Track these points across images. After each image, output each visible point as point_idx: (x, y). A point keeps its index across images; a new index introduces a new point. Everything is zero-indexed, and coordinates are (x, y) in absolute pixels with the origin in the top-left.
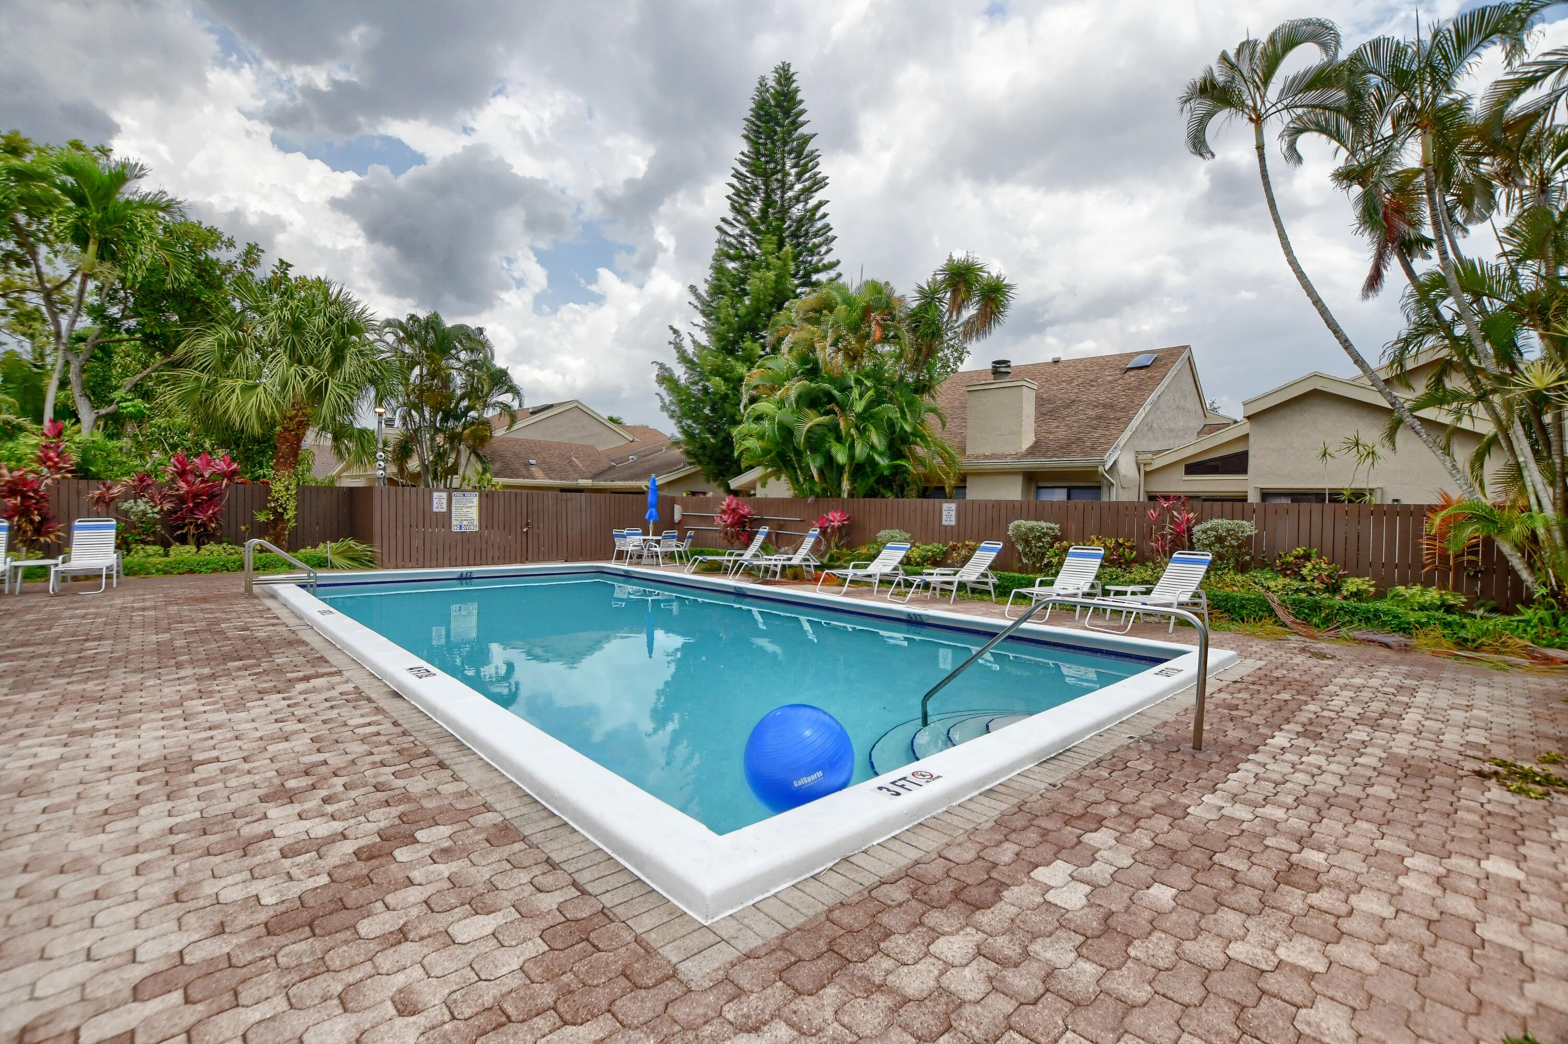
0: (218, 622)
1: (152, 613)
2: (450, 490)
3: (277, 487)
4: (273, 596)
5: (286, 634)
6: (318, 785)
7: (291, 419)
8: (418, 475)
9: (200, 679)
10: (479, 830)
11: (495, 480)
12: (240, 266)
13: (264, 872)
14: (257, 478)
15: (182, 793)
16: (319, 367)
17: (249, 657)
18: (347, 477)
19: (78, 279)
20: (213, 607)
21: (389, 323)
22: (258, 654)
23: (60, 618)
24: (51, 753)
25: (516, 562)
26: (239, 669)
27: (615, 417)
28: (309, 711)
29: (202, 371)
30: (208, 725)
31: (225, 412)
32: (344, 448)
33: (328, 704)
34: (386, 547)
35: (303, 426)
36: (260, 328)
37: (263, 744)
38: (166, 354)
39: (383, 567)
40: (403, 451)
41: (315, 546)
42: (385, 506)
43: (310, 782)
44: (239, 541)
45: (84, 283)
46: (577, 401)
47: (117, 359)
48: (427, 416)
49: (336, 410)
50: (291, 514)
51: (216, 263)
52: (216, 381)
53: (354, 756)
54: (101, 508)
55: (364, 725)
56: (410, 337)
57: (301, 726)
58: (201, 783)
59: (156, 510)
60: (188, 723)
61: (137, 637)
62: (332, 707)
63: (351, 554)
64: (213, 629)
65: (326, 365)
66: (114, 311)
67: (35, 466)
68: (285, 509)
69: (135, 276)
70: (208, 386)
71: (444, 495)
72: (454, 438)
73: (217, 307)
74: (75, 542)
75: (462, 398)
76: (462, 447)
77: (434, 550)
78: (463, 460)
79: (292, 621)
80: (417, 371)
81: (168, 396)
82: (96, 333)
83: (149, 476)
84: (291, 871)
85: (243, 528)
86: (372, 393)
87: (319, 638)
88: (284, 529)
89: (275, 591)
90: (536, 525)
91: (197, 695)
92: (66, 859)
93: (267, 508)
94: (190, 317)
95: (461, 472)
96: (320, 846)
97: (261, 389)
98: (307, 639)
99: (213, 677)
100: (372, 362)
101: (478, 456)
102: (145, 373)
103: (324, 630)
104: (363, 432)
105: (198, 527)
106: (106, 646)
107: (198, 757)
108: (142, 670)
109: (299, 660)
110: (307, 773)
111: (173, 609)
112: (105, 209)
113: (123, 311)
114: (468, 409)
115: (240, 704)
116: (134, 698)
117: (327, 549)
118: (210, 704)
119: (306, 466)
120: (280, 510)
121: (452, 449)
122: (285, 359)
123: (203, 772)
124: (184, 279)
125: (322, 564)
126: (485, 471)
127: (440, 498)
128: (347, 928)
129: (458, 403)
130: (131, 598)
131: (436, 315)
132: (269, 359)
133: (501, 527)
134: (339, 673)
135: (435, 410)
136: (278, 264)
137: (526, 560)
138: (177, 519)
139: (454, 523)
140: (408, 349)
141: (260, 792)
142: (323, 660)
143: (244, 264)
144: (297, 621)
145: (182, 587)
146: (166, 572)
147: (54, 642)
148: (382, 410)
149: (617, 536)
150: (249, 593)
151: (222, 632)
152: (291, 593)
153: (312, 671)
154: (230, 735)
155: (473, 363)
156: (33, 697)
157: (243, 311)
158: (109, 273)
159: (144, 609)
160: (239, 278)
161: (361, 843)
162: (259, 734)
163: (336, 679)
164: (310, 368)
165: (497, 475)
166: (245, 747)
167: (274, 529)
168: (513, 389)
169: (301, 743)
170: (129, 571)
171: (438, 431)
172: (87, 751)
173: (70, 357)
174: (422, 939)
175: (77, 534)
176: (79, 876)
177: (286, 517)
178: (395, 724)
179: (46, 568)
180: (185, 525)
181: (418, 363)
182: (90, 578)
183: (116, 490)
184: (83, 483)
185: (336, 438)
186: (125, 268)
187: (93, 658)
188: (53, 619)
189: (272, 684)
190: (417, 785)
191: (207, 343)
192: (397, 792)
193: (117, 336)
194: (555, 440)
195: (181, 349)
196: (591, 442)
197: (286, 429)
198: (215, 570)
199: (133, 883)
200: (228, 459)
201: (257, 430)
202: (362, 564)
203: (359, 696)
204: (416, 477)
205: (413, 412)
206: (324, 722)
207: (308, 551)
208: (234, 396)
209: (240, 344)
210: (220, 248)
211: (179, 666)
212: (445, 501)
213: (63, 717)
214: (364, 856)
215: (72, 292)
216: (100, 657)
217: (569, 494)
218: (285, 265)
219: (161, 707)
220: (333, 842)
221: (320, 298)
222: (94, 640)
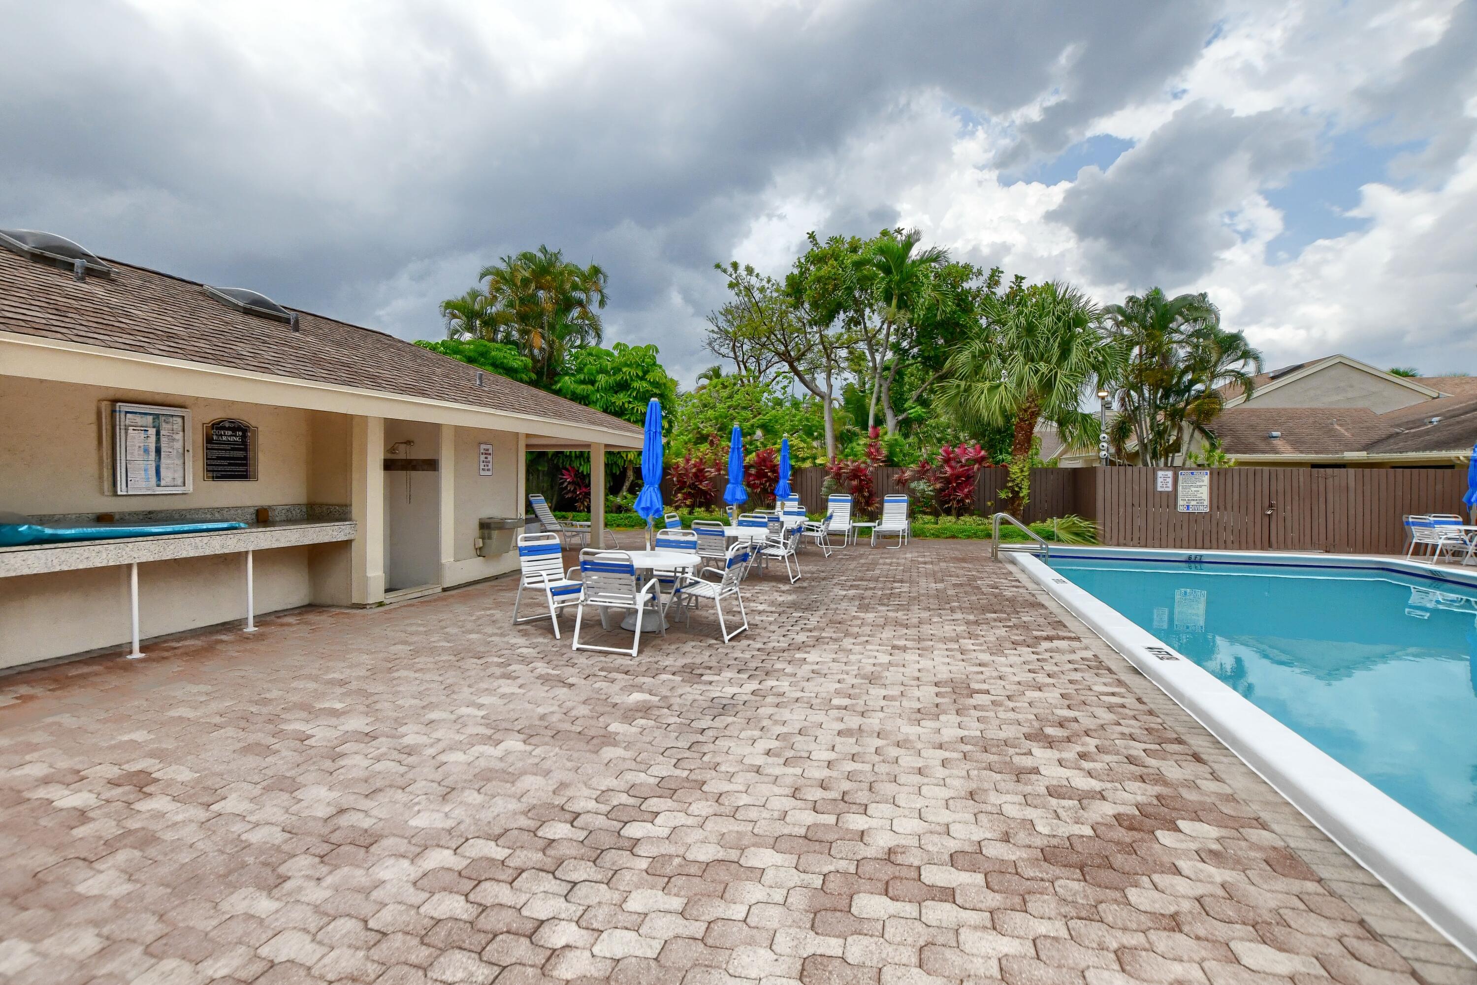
0: (975, 579)
1: (931, 566)
2: (1176, 470)
3: (1014, 469)
4: (1013, 562)
5: (1028, 597)
6: (1073, 740)
7: (1026, 411)
8: (1137, 454)
9: (968, 623)
10: (1254, 846)
11: (1228, 456)
12: (985, 289)
13: (1035, 802)
14: (997, 463)
15: (966, 712)
16: (1048, 362)
17: (1001, 611)
18: (1066, 459)
19: (885, 326)
20: (970, 566)
21: (1107, 310)
22: (1008, 610)
23: (878, 564)
24: (884, 659)
25: (1255, 548)
26: (995, 620)
27: (1402, 368)
28: (1055, 668)
29: (961, 380)
30: (978, 662)
31: (977, 411)
32: (1067, 433)
33: (1071, 666)
34: (1108, 524)
35: (1035, 415)
36: (1000, 337)
37: (1021, 688)
38: (936, 370)
39: (1104, 544)
40: (1121, 431)
41: (1044, 521)
42: (1108, 485)
43: (1066, 735)
44: (985, 514)
45: (889, 328)
46: (1341, 356)
47: (906, 379)
48: (1147, 395)
49: (1065, 399)
50: (1024, 492)
51: (968, 291)
52: (970, 386)
53: (1102, 722)
54: (899, 487)
55: (1107, 694)
56: (1129, 319)
57: (1051, 681)
58: (979, 708)
59: (930, 489)
60: (964, 657)
61: (923, 582)
62: (1076, 670)
63: (1074, 529)
64: (971, 585)
65: (1054, 360)
66: (905, 344)
67: (864, 458)
68: (1020, 488)
69: (919, 315)
70: (965, 391)
71: (1170, 474)
72: (1175, 415)
73: (971, 326)
74: (885, 511)
75: (1184, 372)
76: (1184, 423)
77: (1157, 530)
78: (1186, 437)
79: (1031, 586)
80: (1136, 351)
81: (938, 403)
82: (895, 362)
83: (928, 464)
84: (1058, 811)
85: (989, 503)
86: (1095, 378)
87: (1054, 603)
88: (1019, 505)
89: (1014, 558)
90: (1281, 506)
91: (967, 635)
92: (900, 737)
93: (1007, 488)
94: (953, 339)
95: (1184, 448)
96: (1084, 798)
97: (1002, 387)
98: (1046, 604)
99: (977, 623)
100: (1097, 349)
101: (1203, 431)
102: (924, 386)
103: (1060, 597)
104: (1085, 417)
105: (958, 502)
106: (905, 588)
107: (975, 686)
108: (929, 609)
109: (1041, 620)
110: (1061, 726)
111: (943, 565)
112: (902, 271)
113: (910, 343)
114: (1192, 383)
115: (997, 649)
116: (926, 629)
117: (1054, 524)
118: (977, 645)
119: (1034, 451)
120: (1017, 489)
121: (1173, 426)
122: (1022, 358)
123: (979, 699)
124: (948, 310)
125: (1050, 537)
126: (1213, 447)
127: (1165, 477)
128: (1116, 889)
129: (1180, 378)
130: (916, 554)
131: (1157, 291)
132: (1009, 361)
133: (1236, 508)
134: (1078, 639)
135: (1155, 387)
136: (1014, 280)
137: (1268, 545)
138: (945, 496)
139: (1180, 502)
140: (1126, 331)
141: (1026, 730)
142: (1061, 624)
143: (989, 287)
144: (1036, 587)
145: (947, 548)
146: (937, 536)
147: (877, 580)
148: (1105, 394)
149: (1414, 524)
150: (995, 558)
151: (978, 588)
152: (1026, 559)
153: (1052, 633)
154: (995, 674)
155: (1197, 334)
156: (870, 616)
157: (989, 325)
158: (903, 317)
159: (925, 563)
160: (985, 299)
161: (1121, 809)
162: (1017, 679)
163: (1075, 644)
164: (1042, 363)
165: (1228, 450)
166: (1007, 687)
167: (1012, 504)
168: (1247, 355)
169: (1052, 696)
170: (916, 534)
171: (1158, 408)
172: (903, 662)
173: (882, 382)
174: (1198, 938)
175: (886, 505)
176: (908, 753)
177: (1021, 495)
178: (1139, 700)
179: (870, 528)
180: (950, 500)
181: (1138, 343)
182: (891, 537)
183: (908, 474)
184: (890, 469)
185: (1061, 423)
186: (913, 311)
187: (899, 594)
188: (874, 565)
189: (1022, 638)
190: (1172, 771)
191: (964, 357)
192: (1151, 771)
193: (907, 362)
194: (1306, 405)
195: (947, 364)
196: (1360, 404)
197: (1022, 420)
198: (969, 537)
199: (940, 772)
200: (978, 446)
201: (1000, 421)
202: (1084, 539)
203: (1098, 665)
204: (1133, 457)
205: (1132, 392)
206: (1071, 682)
207: (1038, 525)
208: (983, 397)
209: (988, 353)
210: (971, 279)
211: (952, 610)
212: (1170, 481)
213: (887, 633)
214: (1126, 823)
215: (881, 336)
216: (903, 594)
217: (1329, 471)
218: (1019, 279)
219: (945, 640)
220: (1093, 798)
221: (1050, 300)
222: (898, 582)
